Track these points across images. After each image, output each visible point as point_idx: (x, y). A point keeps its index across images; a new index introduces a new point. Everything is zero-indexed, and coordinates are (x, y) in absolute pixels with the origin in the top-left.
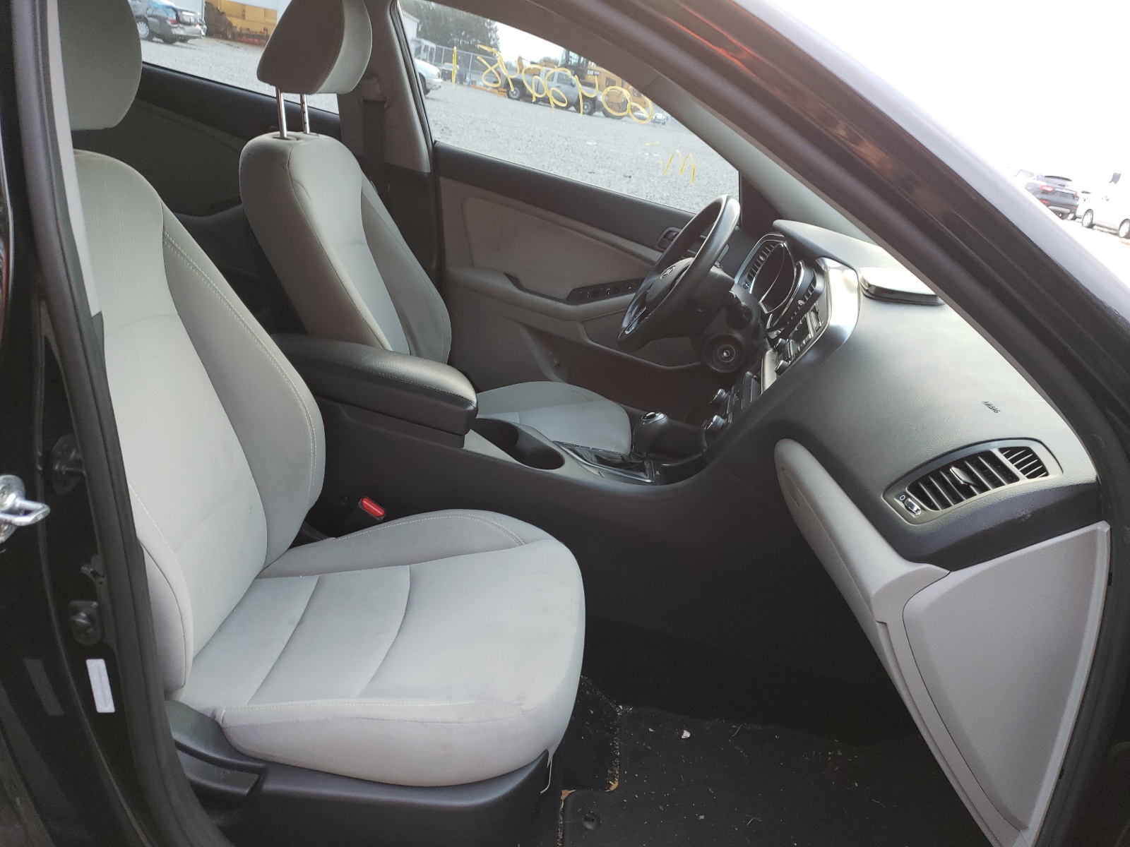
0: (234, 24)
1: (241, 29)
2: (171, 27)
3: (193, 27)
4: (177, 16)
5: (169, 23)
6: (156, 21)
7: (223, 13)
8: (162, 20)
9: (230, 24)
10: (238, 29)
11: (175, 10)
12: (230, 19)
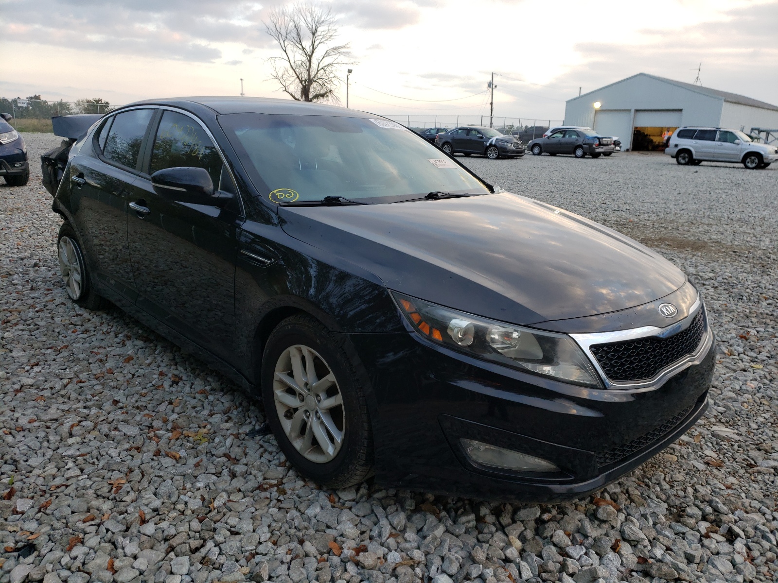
0: (654, 140)
1: (659, 143)
2: (595, 148)
3: (610, 146)
4: (599, 141)
5: (594, 146)
6: (587, 146)
7: (647, 135)
8: (590, 145)
9: (652, 141)
10: (657, 143)
11: (599, 138)
12: (652, 138)
